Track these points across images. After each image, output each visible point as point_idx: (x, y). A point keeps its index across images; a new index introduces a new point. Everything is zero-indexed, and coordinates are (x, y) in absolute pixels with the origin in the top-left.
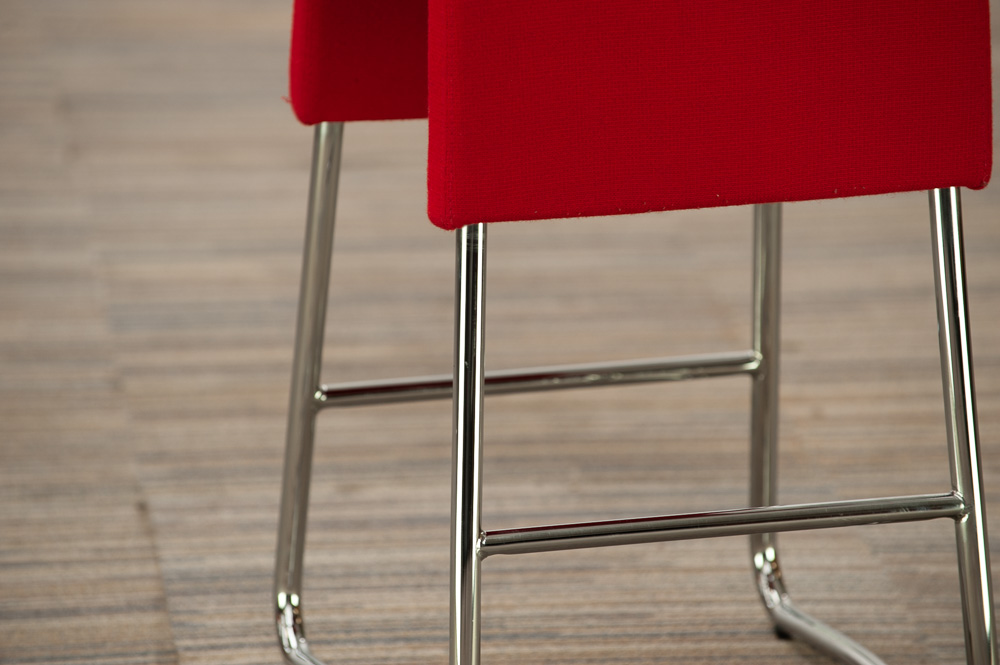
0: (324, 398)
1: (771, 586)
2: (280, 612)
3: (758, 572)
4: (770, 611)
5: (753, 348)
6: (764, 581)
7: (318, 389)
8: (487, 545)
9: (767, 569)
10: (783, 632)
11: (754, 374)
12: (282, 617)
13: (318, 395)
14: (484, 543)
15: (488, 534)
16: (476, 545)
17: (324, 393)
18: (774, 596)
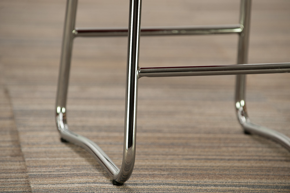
0: (76, 33)
1: (242, 115)
2: (57, 114)
3: (237, 110)
4: (242, 125)
5: (240, 23)
6: (239, 113)
7: (74, 29)
8: (141, 73)
9: (241, 109)
10: (247, 132)
11: (239, 33)
12: (58, 117)
13: (74, 31)
14: (140, 72)
15: (141, 68)
16: (137, 73)
17: (76, 31)
18: (243, 119)
